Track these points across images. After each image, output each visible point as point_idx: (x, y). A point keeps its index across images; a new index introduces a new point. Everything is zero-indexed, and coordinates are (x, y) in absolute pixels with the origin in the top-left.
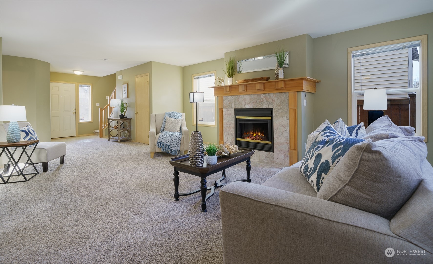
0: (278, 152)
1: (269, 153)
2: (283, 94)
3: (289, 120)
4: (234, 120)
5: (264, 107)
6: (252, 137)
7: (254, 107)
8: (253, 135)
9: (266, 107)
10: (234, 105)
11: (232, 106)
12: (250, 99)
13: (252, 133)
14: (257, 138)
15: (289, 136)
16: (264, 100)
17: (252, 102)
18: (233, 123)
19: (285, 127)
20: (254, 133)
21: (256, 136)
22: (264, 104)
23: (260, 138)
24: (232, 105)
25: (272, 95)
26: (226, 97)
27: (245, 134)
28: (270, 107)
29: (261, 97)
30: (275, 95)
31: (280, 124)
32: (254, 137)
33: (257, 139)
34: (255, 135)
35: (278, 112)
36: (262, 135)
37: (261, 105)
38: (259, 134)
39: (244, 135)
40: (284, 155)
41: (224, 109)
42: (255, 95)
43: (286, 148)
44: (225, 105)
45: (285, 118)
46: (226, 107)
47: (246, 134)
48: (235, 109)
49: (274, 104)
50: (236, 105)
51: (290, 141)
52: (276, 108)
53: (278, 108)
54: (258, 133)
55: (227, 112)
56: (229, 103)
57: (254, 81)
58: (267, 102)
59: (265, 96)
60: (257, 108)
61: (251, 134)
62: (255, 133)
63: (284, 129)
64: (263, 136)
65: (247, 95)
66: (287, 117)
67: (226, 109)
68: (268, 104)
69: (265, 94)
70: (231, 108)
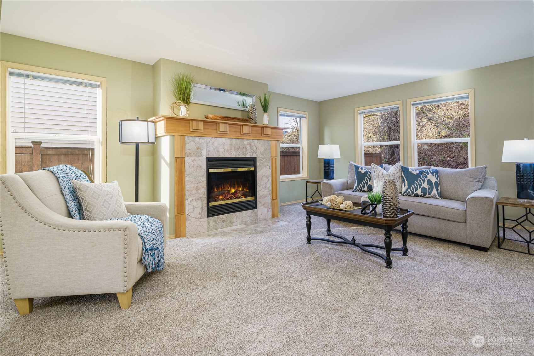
0: (262, 207)
1: (253, 211)
2: (266, 141)
3: (271, 170)
4: (205, 176)
5: (248, 156)
6: (227, 196)
7: (236, 156)
8: (231, 190)
9: (250, 155)
10: (207, 152)
11: (202, 154)
12: (231, 144)
13: (228, 188)
14: (236, 196)
15: (271, 186)
16: (248, 146)
17: (233, 149)
18: (205, 179)
19: (267, 178)
20: (232, 189)
21: (235, 192)
22: (248, 152)
23: (241, 196)
24: (202, 151)
25: (256, 141)
26: (190, 138)
27: (216, 191)
28: (254, 156)
29: (245, 143)
30: (258, 142)
31: (264, 174)
32: (232, 194)
33: (237, 198)
34: (233, 191)
35: (261, 161)
36: (245, 190)
37: (244, 153)
38: (241, 189)
39: (214, 192)
40: (267, 208)
41: (186, 159)
42: (238, 140)
43: (269, 200)
44: (188, 151)
45: (268, 167)
46: (190, 154)
47: (218, 190)
48: (207, 158)
49: (258, 153)
50: (209, 151)
51: (272, 192)
52: (260, 156)
53: (262, 156)
54: (239, 187)
55: (193, 164)
56: (197, 149)
57: (236, 121)
58: (251, 150)
59: (248, 141)
60: (240, 157)
61: (227, 190)
62: (234, 188)
63: (267, 180)
64: (247, 191)
65: (226, 139)
66: (269, 167)
67: (191, 158)
68: (252, 152)
69: (249, 140)
70: (201, 156)
